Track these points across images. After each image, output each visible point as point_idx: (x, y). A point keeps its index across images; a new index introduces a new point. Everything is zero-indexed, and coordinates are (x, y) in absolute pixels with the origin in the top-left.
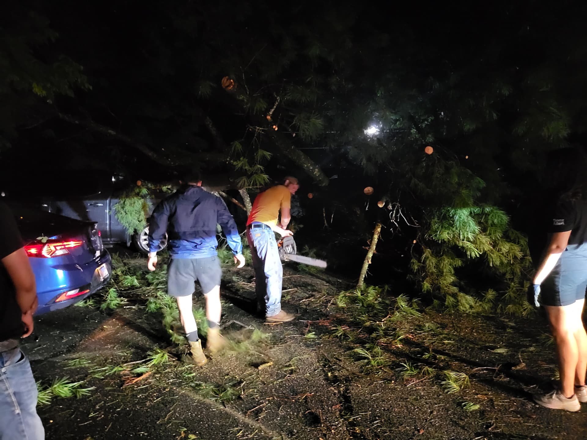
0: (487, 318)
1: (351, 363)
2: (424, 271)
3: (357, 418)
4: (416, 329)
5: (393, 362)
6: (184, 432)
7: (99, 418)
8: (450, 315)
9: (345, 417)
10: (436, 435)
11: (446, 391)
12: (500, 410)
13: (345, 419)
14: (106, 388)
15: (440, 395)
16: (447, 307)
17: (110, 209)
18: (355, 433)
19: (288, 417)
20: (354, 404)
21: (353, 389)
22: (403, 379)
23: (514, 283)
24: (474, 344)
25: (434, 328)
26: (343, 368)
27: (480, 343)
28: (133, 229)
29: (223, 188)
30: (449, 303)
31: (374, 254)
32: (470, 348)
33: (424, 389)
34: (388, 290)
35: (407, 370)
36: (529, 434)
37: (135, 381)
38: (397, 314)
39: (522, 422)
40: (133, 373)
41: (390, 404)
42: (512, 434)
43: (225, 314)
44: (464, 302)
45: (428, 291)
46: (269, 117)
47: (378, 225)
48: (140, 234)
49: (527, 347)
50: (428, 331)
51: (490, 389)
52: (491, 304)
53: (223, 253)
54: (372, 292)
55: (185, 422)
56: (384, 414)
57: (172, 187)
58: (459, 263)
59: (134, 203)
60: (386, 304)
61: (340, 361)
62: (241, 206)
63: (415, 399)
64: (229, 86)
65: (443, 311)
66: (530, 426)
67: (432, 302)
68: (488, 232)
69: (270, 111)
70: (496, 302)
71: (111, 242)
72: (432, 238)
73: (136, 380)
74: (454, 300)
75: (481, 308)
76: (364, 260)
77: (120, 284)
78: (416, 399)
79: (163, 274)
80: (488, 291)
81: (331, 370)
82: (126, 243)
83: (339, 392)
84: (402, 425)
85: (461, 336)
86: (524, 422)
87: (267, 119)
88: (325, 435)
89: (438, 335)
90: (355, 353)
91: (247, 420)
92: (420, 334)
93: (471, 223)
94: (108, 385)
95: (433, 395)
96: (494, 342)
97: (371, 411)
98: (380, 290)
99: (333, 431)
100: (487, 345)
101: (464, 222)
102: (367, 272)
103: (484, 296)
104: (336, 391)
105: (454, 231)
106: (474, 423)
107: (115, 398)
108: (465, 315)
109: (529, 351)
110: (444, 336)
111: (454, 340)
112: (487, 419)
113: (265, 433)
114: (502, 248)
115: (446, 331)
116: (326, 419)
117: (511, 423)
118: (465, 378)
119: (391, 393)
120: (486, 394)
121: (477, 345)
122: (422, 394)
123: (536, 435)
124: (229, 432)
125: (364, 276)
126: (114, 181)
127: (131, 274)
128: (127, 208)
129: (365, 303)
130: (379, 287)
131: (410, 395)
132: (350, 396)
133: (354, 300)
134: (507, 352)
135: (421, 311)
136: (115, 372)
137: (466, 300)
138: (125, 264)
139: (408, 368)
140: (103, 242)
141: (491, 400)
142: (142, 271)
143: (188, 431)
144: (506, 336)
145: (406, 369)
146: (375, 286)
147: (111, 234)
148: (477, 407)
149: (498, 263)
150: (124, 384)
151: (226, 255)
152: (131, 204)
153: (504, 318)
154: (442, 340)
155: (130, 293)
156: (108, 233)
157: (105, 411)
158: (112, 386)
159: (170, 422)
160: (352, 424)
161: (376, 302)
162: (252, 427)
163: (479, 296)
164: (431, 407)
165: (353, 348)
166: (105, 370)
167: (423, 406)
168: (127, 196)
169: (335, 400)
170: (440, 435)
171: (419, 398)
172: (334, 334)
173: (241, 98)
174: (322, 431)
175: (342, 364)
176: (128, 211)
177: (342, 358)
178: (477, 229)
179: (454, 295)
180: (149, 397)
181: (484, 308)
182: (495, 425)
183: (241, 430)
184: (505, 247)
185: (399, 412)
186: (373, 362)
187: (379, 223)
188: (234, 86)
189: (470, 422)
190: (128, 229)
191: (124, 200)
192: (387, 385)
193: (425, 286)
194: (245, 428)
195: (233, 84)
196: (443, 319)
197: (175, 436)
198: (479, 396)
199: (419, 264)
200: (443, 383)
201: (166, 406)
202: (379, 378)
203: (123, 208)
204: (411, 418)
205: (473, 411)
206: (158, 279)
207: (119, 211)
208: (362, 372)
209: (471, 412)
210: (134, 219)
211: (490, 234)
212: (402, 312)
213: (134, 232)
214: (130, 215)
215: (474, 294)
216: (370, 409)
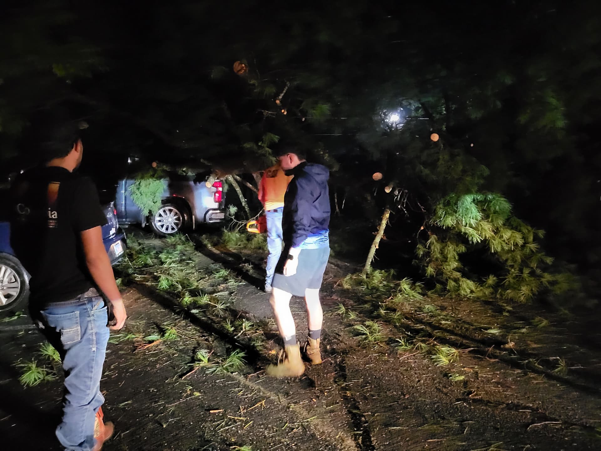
0: (486, 303)
1: (349, 338)
2: (429, 256)
3: (349, 384)
4: (416, 311)
5: (390, 338)
6: (190, 390)
7: (114, 376)
8: (451, 299)
9: (339, 383)
10: (420, 399)
11: (436, 364)
12: (483, 381)
13: (338, 385)
14: (120, 352)
15: (429, 367)
16: (449, 291)
17: (126, 190)
18: (346, 396)
19: (286, 381)
20: (349, 372)
21: (348, 360)
22: (397, 353)
23: (514, 269)
24: (469, 324)
25: (433, 310)
26: (341, 342)
27: (475, 324)
28: (148, 210)
29: (237, 172)
30: (450, 287)
31: (382, 239)
32: (465, 328)
33: (415, 362)
34: (393, 274)
35: (402, 345)
36: (506, 401)
37: (146, 347)
38: (399, 296)
39: (501, 391)
40: (145, 341)
41: (382, 374)
42: (490, 400)
43: (234, 292)
44: (465, 286)
45: (432, 276)
46: (278, 102)
47: (386, 211)
48: (155, 216)
49: (519, 328)
50: (428, 313)
51: (477, 363)
52: (492, 289)
53: (236, 235)
54: (378, 275)
55: (191, 382)
56: (374, 382)
57: (187, 169)
58: (462, 249)
59: (150, 184)
60: (391, 287)
61: (339, 335)
62: (255, 190)
63: (405, 370)
64: (240, 70)
65: (445, 295)
66: (508, 394)
67: (434, 286)
68: (490, 219)
69: (279, 96)
70: (496, 287)
71: (126, 223)
72: (437, 224)
73: (148, 346)
74: (456, 285)
75: (481, 292)
76: (371, 245)
77: (134, 262)
78: (407, 370)
79: (176, 253)
80: (489, 277)
81: (330, 343)
82: (141, 224)
83: (336, 362)
84: (390, 390)
85: (459, 317)
86: (503, 391)
87: (276, 103)
88: (318, 397)
89: (436, 316)
90: (354, 329)
91: (248, 383)
92: (419, 315)
93: (473, 209)
94: (121, 349)
95: (423, 367)
96: (489, 323)
97: (363, 379)
98: (386, 274)
99: (326, 394)
100: (482, 325)
101: (467, 209)
102: (374, 256)
103: (485, 282)
104: (333, 362)
105: (457, 218)
106: (457, 391)
107: (127, 360)
108: (465, 299)
109: (521, 333)
110: (442, 317)
111: (451, 321)
112: (470, 388)
113: (264, 393)
114: (504, 235)
115: (445, 313)
116: (321, 384)
117: (491, 392)
118: (455, 353)
119: (384, 364)
120: (472, 368)
121: (472, 325)
122: (413, 365)
123: (512, 402)
124: (231, 391)
125: (371, 260)
126: (131, 163)
127: (145, 253)
128: (143, 189)
129: (369, 285)
130: (385, 271)
131: (402, 367)
132: (345, 366)
133: (360, 283)
134: (500, 333)
135: (423, 295)
136: (129, 338)
137: (468, 285)
138: (140, 244)
139: (403, 343)
140: (119, 222)
141: (477, 373)
142: (156, 250)
143: (193, 389)
144: (501, 319)
145: (400, 344)
146: (381, 269)
147: (126, 214)
148: (462, 378)
149: (499, 249)
150: (136, 349)
151: (239, 238)
152: (147, 185)
153: (503, 303)
154: (440, 320)
155: (144, 270)
156: (124, 214)
157: (119, 371)
158: (125, 350)
159: (178, 382)
160: (345, 389)
161: (381, 285)
162: (252, 388)
163: (480, 281)
164: (419, 377)
165: (353, 325)
166: (120, 337)
167: (412, 376)
168: (142, 178)
169: (331, 369)
170: (423, 399)
171: (409, 369)
172: (336, 312)
173: (252, 82)
174: (315, 393)
175: (341, 339)
176: (143, 192)
177: (342, 334)
178: (479, 215)
179: (456, 280)
180: (159, 360)
181: (485, 293)
182: (475, 393)
183: (242, 390)
184: (507, 234)
185: (389, 380)
186: (370, 338)
187: (387, 208)
188: (245, 70)
189: (453, 389)
190: (143, 210)
191: (139, 181)
192: (381, 358)
193: (429, 271)
194: (245, 389)
195: (244, 68)
196: (443, 302)
197: (181, 393)
198: (465, 368)
199: (425, 249)
200: (433, 357)
201: (175, 368)
202: (375, 351)
203: (138, 189)
204: (399, 385)
205: (458, 381)
206: (171, 258)
207: (134, 193)
208: (359, 346)
209: (456, 382)
210: (149, 200)
211: (492, 221)
212: (404, 295)
213: (149, 213)
214: (144, 196)
215: (476, 280)
216: (362, 377)
